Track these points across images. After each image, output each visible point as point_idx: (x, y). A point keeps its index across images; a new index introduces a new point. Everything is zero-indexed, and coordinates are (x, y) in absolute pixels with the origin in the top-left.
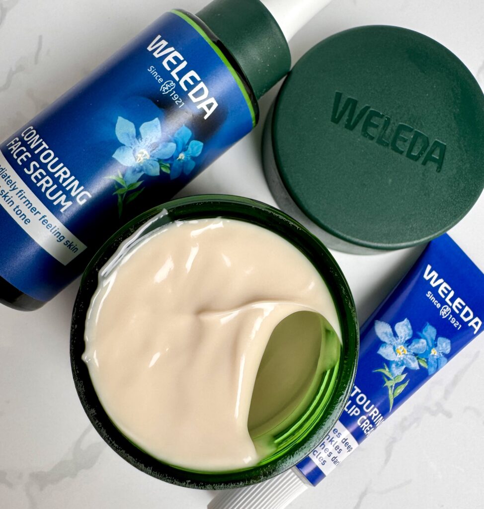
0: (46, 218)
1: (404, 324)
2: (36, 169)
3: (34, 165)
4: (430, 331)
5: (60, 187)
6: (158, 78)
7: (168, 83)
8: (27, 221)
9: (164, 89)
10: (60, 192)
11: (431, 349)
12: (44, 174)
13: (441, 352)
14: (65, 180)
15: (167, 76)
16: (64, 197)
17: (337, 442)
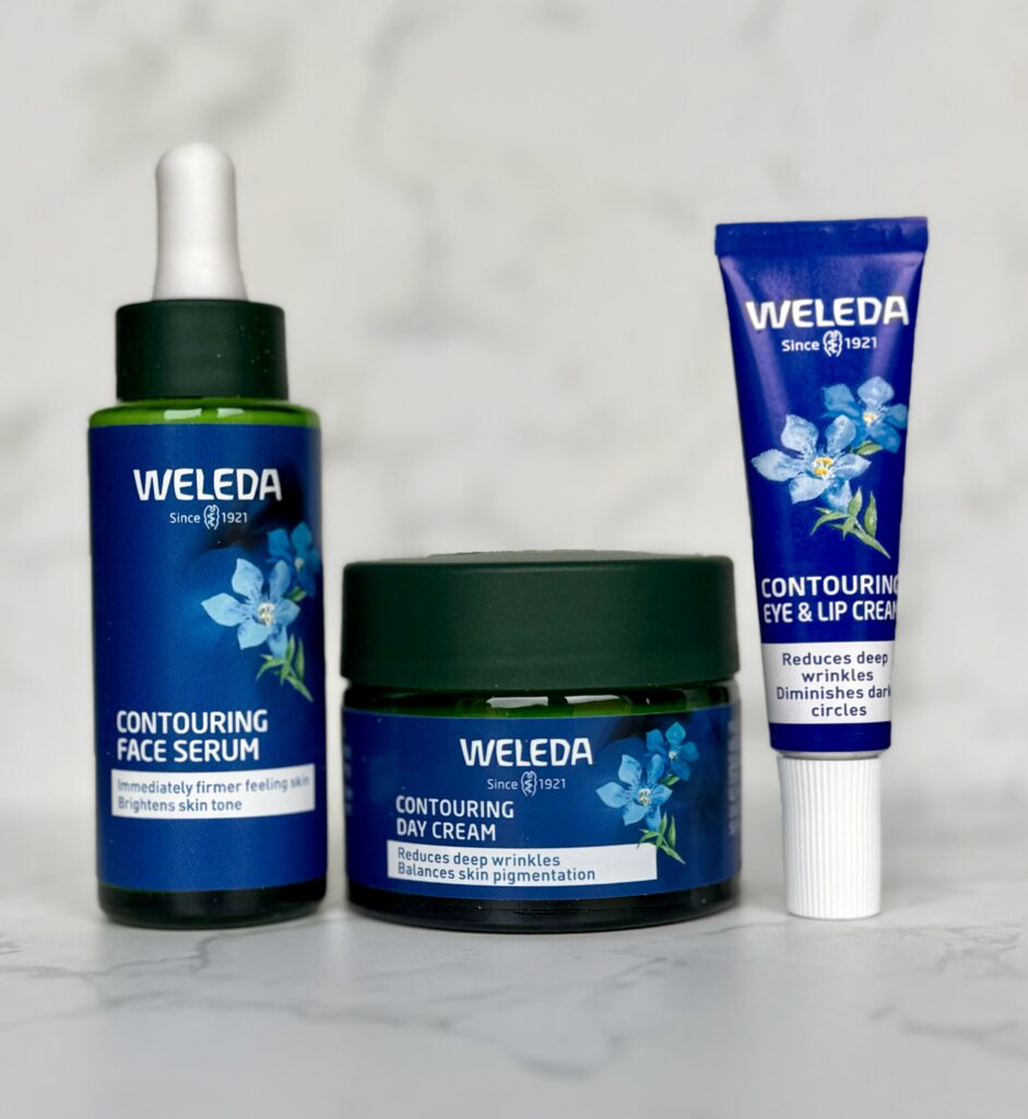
0: (250, 783)
1: (791, 428)
2: (186, 748)
3: (180, 746)
4: (837, 395)
5: (230, 737)
6: (192, 519)
7: (208, 512)
8: (238, 805)
9: (211, 522)
10: (235, 742)
11: (860, 419)
12: (200, 742)
13: (880, 406)
14: (225, 725)
15: (199, 507)
16: (243, 742)
17: (853, 671)
